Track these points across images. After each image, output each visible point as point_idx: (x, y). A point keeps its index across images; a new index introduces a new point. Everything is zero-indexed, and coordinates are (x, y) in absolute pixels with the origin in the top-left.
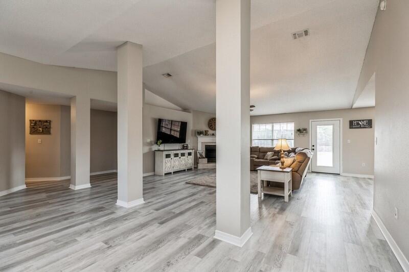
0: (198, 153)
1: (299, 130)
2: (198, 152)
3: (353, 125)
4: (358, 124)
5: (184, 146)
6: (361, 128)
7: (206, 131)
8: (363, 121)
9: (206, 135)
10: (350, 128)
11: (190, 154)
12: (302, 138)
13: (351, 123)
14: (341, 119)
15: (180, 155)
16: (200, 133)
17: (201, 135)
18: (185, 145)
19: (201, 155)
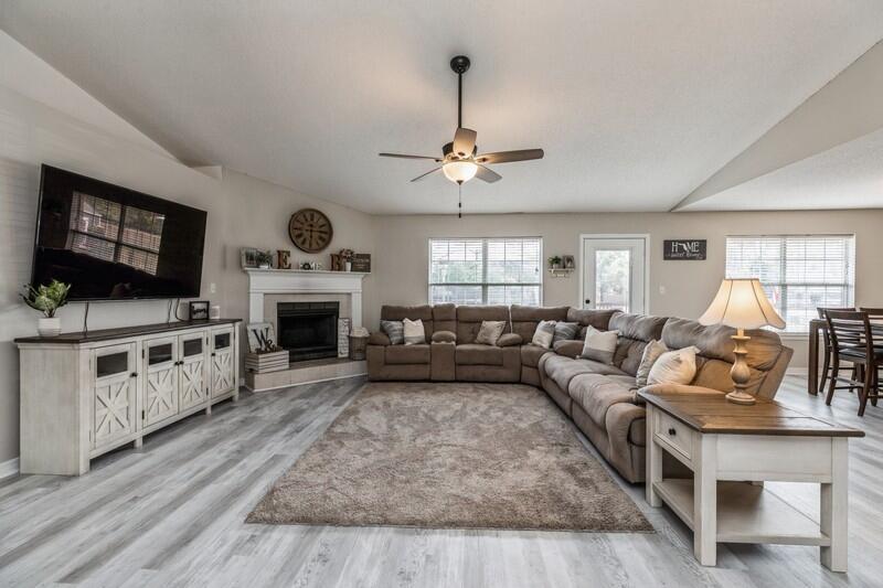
0: (251, 335)
1: (556, 260)
2: (249, 328)
3: (672, 250)
4: (681, 249)
5: (192, 311)
6: (685, 258)
7: (280, 253)
8: (691, 242)
9: (280, 266)
10: (665, 258)
11: (222, 341)
12: (561, 280)
13: (668, 244)
14: (648, 236)
15: (177, 353)
16: (257, 259)
17: (265, 267)
18: (197, 306)
19: (261, 339)
